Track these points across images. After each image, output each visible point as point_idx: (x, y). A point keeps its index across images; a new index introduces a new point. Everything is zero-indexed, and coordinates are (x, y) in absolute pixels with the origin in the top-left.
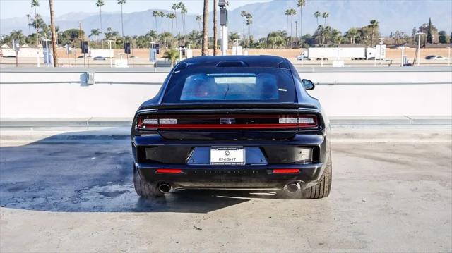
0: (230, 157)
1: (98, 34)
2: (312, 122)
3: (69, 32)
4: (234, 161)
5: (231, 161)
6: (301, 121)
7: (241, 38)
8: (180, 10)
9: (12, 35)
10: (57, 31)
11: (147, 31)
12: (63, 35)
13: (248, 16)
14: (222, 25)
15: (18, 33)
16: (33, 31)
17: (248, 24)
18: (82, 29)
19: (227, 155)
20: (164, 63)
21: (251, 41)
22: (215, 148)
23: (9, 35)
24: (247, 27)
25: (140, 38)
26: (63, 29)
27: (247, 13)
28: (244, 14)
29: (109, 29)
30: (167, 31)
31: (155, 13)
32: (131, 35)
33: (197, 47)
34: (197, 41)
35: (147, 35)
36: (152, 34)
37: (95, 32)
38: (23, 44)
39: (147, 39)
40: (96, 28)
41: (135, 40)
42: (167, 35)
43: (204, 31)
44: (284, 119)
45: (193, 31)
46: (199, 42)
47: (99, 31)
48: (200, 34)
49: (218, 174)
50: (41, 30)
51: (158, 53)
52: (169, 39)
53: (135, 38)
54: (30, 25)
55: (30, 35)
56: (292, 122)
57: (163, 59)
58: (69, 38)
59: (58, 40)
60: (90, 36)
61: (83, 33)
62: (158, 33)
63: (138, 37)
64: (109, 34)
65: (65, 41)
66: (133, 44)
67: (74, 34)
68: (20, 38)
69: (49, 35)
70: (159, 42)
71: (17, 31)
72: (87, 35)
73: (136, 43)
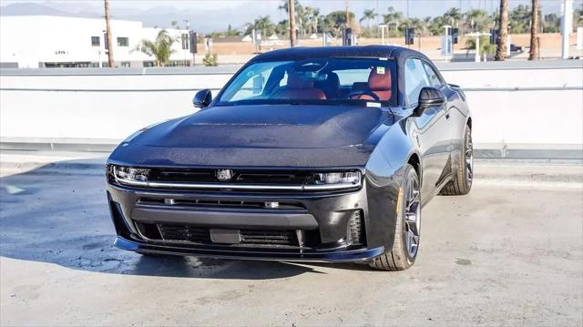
1: (373, 17)
3: (334, 15)
9: (257, 22)
10: (316, 14)
12: (325, 21)
15: (265, 20)
18: (349, 10)
20: (465, 57)
23: (253, 23)
25: (436, 20)
26: (324, 12)
29: (390, 9)
30: (476, 8)
32: (421, 17)
33: (526, 31)
34: (525, 21)
35: (446, 15)
36: (453, 14)
37: (368, 14)
38: (270, 35)
39: (445, 21)
40: (370, 8)
41: (429, 24)
42: (475, 14)
43: (533, 8)
45: (520, 6)
46: (528, 24)
47: (375, 12)
48: (530, 10)
51: (455, 41)
52: (480, 19)
53: (427, 20)
54: (280, 7)
55: (280, 23)
57: (465, 52)
58: (333, 23)
59: (318, 27)
60: (361, 20)
61: (352, 15)
62: (462, 12)
63: (432, 19)
64: (389, 16)
65: (327, 29)
66: (425, 29)
67: (340, 18)
68: (267, 27)
69: (305, 21)
70: (464, 24)
71: (264, 16)
72: (357, 19)
73: (429, 28)
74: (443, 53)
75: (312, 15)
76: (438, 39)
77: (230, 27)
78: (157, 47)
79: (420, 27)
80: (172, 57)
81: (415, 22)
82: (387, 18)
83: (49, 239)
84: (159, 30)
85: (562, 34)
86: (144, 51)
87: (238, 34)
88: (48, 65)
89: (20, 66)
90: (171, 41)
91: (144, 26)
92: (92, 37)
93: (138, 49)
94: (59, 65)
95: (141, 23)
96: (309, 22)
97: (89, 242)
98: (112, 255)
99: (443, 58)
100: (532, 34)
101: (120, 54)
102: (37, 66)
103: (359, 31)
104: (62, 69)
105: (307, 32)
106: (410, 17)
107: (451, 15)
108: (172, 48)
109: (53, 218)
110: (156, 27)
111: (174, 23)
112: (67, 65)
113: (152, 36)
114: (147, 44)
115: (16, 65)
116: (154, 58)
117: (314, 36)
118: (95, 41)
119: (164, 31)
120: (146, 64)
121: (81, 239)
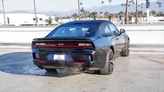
0: (60, 57)
1: (102, 13)
2: (91, 45)
4: (61, 59)
5: (60, 59)
6: (87, 45)
7: (157, 13)
8: (132, 3)
9: (74, 15)
11: (120, 11)
12: (90, 14)
13: (160, 4)
14: (147, 8)
15: (76, 14)
16: (81, 13)
17: (159, 7)
18: (96, 12)
19: (59, 57)
21: (161, 14)
22: (55, 54)
23: (73, 15)
24: (159, 8)
25: (117, 14)
26: (90, 12)
27: (160, 2)
28: (158, 3)
29: (106, 11)
31: (122, 5)
32: (114, 13)
35: (120, 13)
37: (101, 13)
38: (77, 18)
41: (116, 15)
44: (81, 44)
47: (102, 12)
49: (56, 63)
50: (83, 13)
51: (121, 19)
53: (115, 14)
56: (84, 45)
58: (92, 15)
59: (89, 16)
60: (99, 14)
61: (97, 13)
62: (124, 12)
63: (116, 14)
64: (106, 13)
65: (91, 16)
66: (115, 16)
67: (94, 14)
68: (76, 16)
69: (86, 14)
70: (124, 15)
71: (75, 13)
72: (98, 14)
73: (116, 16)
74: (118, 22)
75: (87, 13)
76: (117, 18)
77: (68, 16)
78: (49, 21)
79: (113, 16)
80: (52, 23)
81: (112, 14)
82: (105, 14)
83: (4, 65)
84: (49, 16)
85: (147, 18)
86: (46, 22)
87: (69, 17)
88: (23, 25)
89: (15, 25)
90: (52, 19)
91: (46, 16)
92: (34, 18)
93: (44, 21)
94: (25, 25)
95: (45, 15)
96: (87, 14)
97: (13, 65)
98: (17, 68)
99: (118, 23)
100: (136, 18)
101: (40, 22)
102: (19, 25)
103: (99, 17)
104: (26, 26)
105: (86, 17)
106: (111, 13)
107: (121, 13)
108: (52, 21)
109: (7, 60)
110: (48, 16)
111: (54, 15)
112: (27, 25)
113: (47, 18)
114: (46, 20)
115: (14, 25)
116: (48, 23)
117: (88, 18)
118: (34, 19)
119: (50, 17)
120: (46, 25)
121: (11, 65)
